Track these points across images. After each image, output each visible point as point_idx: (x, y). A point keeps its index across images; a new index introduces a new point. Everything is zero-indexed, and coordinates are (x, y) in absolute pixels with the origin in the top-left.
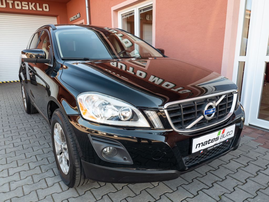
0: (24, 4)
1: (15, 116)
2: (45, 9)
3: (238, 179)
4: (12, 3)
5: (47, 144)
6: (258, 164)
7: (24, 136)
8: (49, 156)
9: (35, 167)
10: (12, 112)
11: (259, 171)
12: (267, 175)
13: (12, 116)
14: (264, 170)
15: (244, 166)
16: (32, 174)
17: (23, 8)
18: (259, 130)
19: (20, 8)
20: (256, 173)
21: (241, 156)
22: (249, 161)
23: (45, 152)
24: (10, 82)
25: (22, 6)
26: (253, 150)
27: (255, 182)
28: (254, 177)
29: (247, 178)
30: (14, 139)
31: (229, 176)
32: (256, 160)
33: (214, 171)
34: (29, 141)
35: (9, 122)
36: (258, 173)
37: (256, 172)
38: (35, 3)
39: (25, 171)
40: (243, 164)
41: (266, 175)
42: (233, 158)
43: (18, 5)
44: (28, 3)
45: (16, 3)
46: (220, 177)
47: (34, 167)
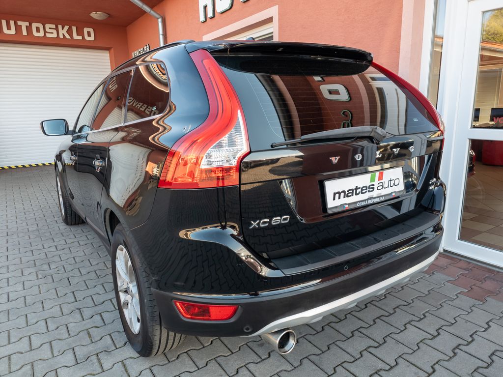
0: (50, 28)
1: (21, 235)
2: (88, 36)
3: (418, 364)
4: (26, 26)
5: (72, 294)
6: (457, 333)
7: (30, 278)
8: (71, 320)
9: (41, 345)
10: (17, 227)
11: (457, 347)
12: (472, 356)
13: (15, 236)
14: (467, 345)
15: (431, 337)
16: (32, 361)
17: (48, 35)
18: (460, 260)
19: (41, 34)
20: (453, 351)
21: (426, 314)
22: (440, 327)
23: (65, 311)
24: (24, 166)
25: (45, 32)
26: (448, 302)
27: (449, 370)
28: (449, 359)
29: (436, 362)
30: (11, 283)
31: (402, 358)
32: (453, 324)
33: (376, 347)
34: (39, 288)
35: (7, 248)
36: (457, 351)
37: (452, 349)
38: (68, 27)
39: (22, 353)
40: (429, 332)
41: (470, 355)
42: (412, 321)
43: (38, 30)
44: (56, 26)
45: (34, 25)
46: (386, 361)
47: (39, 345)
